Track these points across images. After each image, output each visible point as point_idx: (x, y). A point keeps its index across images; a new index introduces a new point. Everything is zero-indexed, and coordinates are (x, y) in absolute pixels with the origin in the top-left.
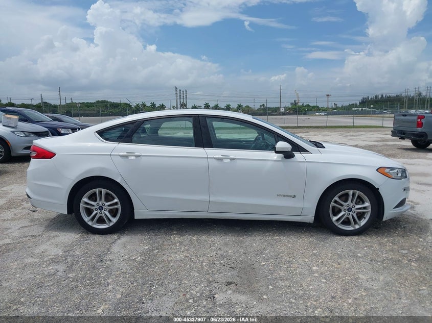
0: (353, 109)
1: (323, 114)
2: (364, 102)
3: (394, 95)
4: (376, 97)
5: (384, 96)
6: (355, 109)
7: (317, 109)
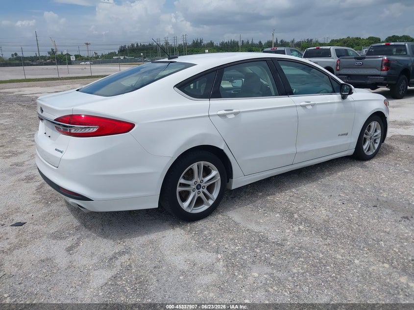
0: (114, 57)
1: (88, 63)
2: (123, 51)
3: (147, 44)
4: (133, 45)
5: (139, 45)
6: (116, 57)
7: (80, 59)
